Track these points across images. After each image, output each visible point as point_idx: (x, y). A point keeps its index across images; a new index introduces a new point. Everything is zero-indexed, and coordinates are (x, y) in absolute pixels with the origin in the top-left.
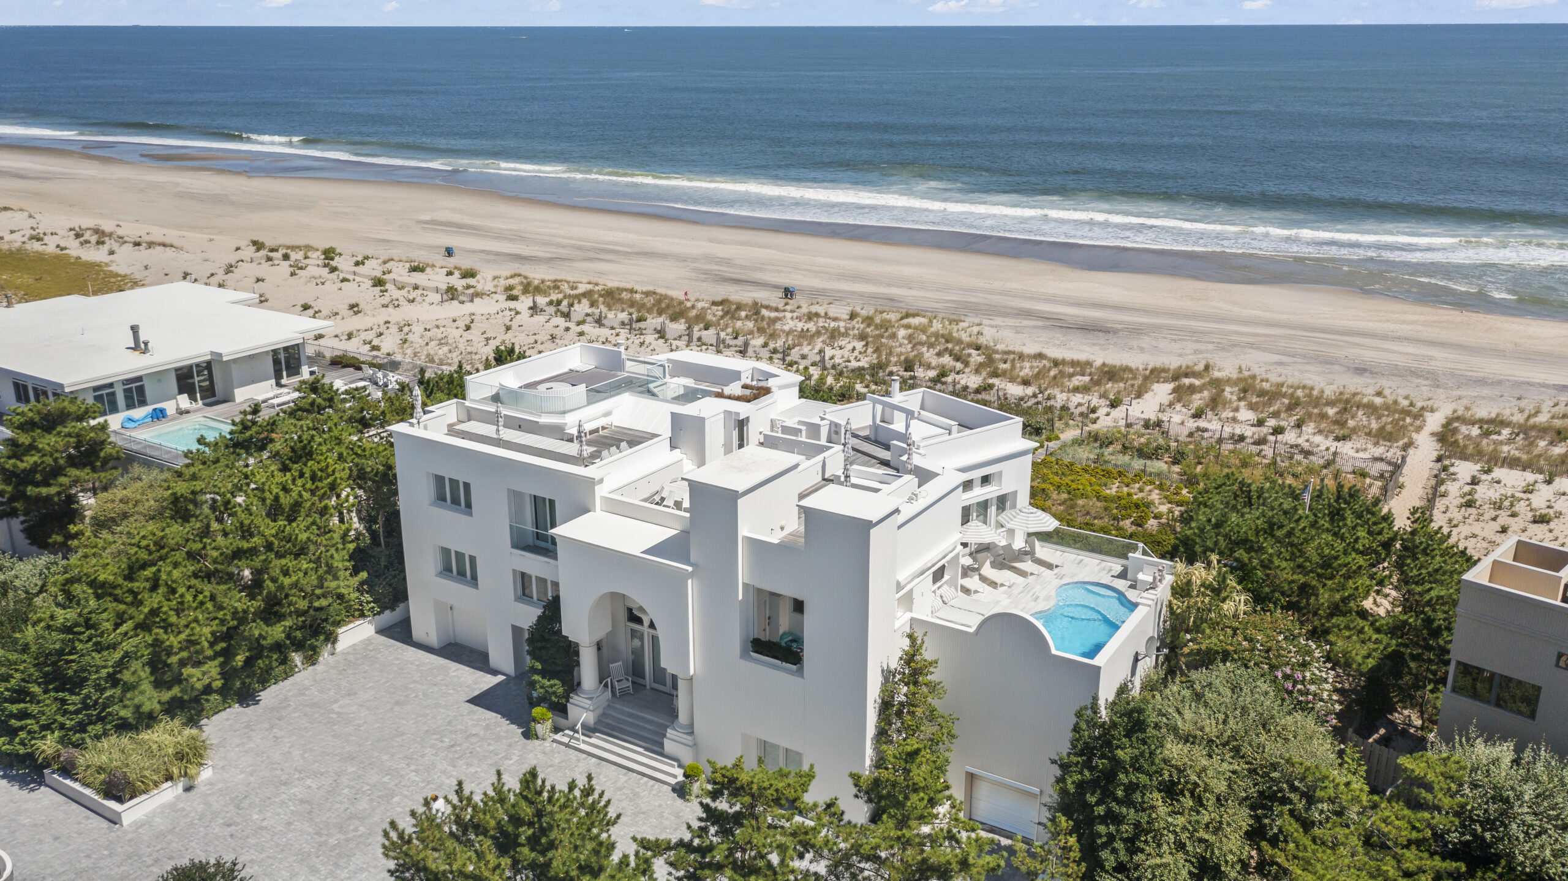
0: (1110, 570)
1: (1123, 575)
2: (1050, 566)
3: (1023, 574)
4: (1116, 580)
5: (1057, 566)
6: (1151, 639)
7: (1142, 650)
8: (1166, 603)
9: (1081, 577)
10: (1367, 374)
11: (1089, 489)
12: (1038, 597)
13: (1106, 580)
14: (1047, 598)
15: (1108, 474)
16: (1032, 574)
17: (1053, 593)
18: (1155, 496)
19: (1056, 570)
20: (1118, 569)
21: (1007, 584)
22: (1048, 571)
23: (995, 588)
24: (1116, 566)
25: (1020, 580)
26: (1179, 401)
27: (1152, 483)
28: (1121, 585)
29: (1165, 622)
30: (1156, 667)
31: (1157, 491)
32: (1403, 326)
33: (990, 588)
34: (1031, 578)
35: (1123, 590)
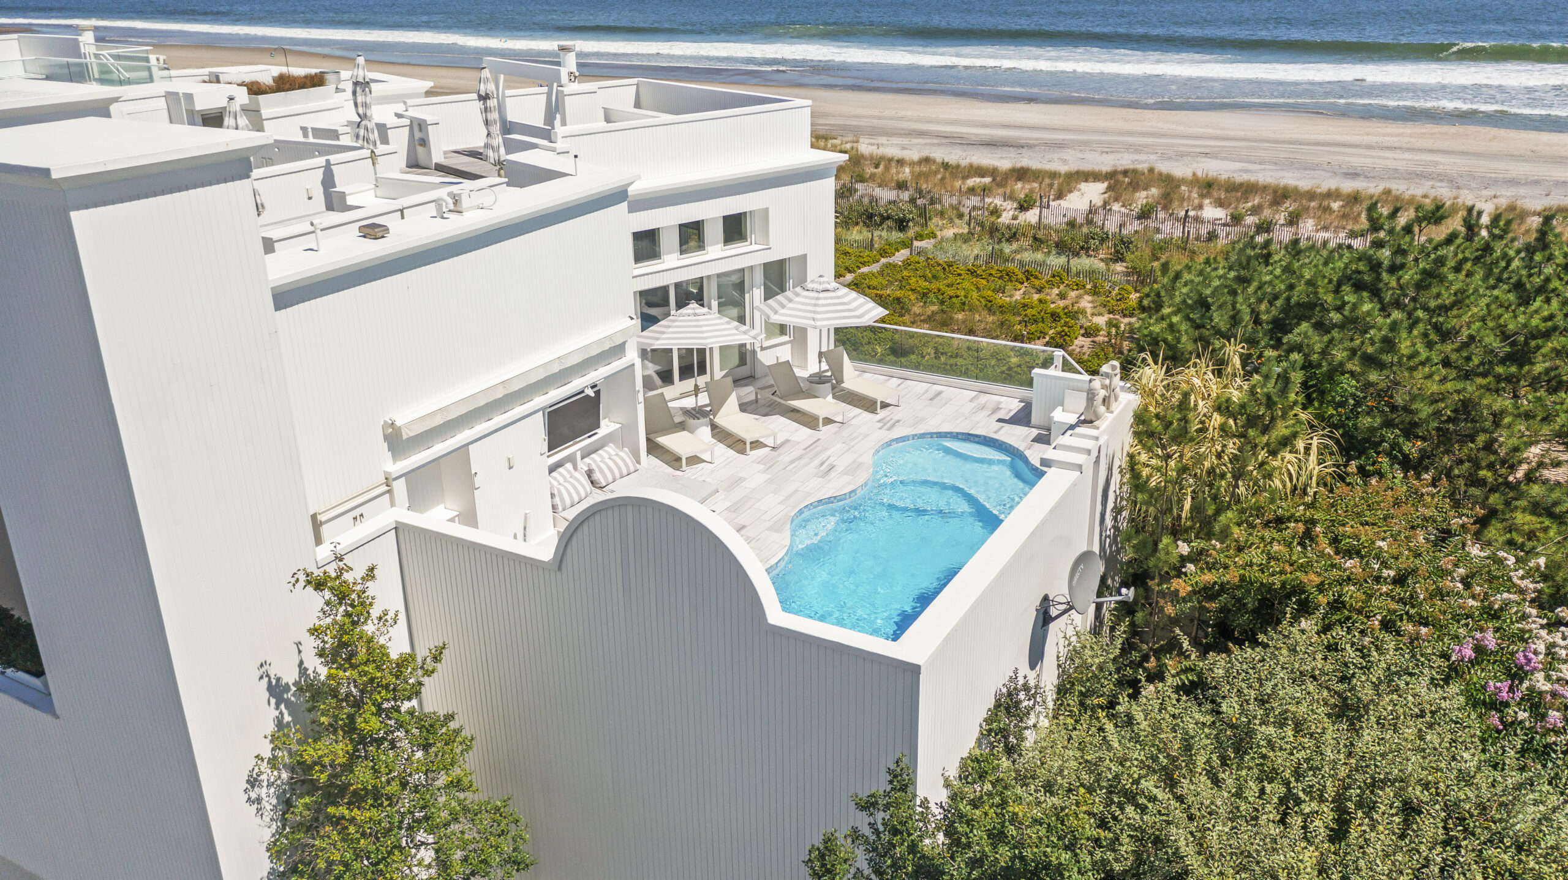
0: (997, 409)
1: (1022, 418)
2: (869, 405)
3: (810, 421)
4: (1008, 427)
5: (885, 405)
6: (1084, 558)
7: (1060, 591)
8: (1121, 461)
9: (932, 426)
10: (1362, 178)
11: (975, 295)
12: (832, 467)
13: (987, 427)
14: (853, 468)
15: (1009, 275)
16: (828, 421)
17: (868, 459)
18: (1086, 303)
19: (882, 414)
20: (1014, 406)
21: (770, 442)
22: (867, 416)
23: (742, 452)
24: (1010, 401)
25: (803, 433)
26: (1116, 200)
27: (1079, 286)
28: (1018, 436)
29: (1118, 511)
30: (1096, 631)
31: (1088, 298)
32: (1388, 139)
33: (731, 452)
34: (826, 431)
35: (1021, 446)
